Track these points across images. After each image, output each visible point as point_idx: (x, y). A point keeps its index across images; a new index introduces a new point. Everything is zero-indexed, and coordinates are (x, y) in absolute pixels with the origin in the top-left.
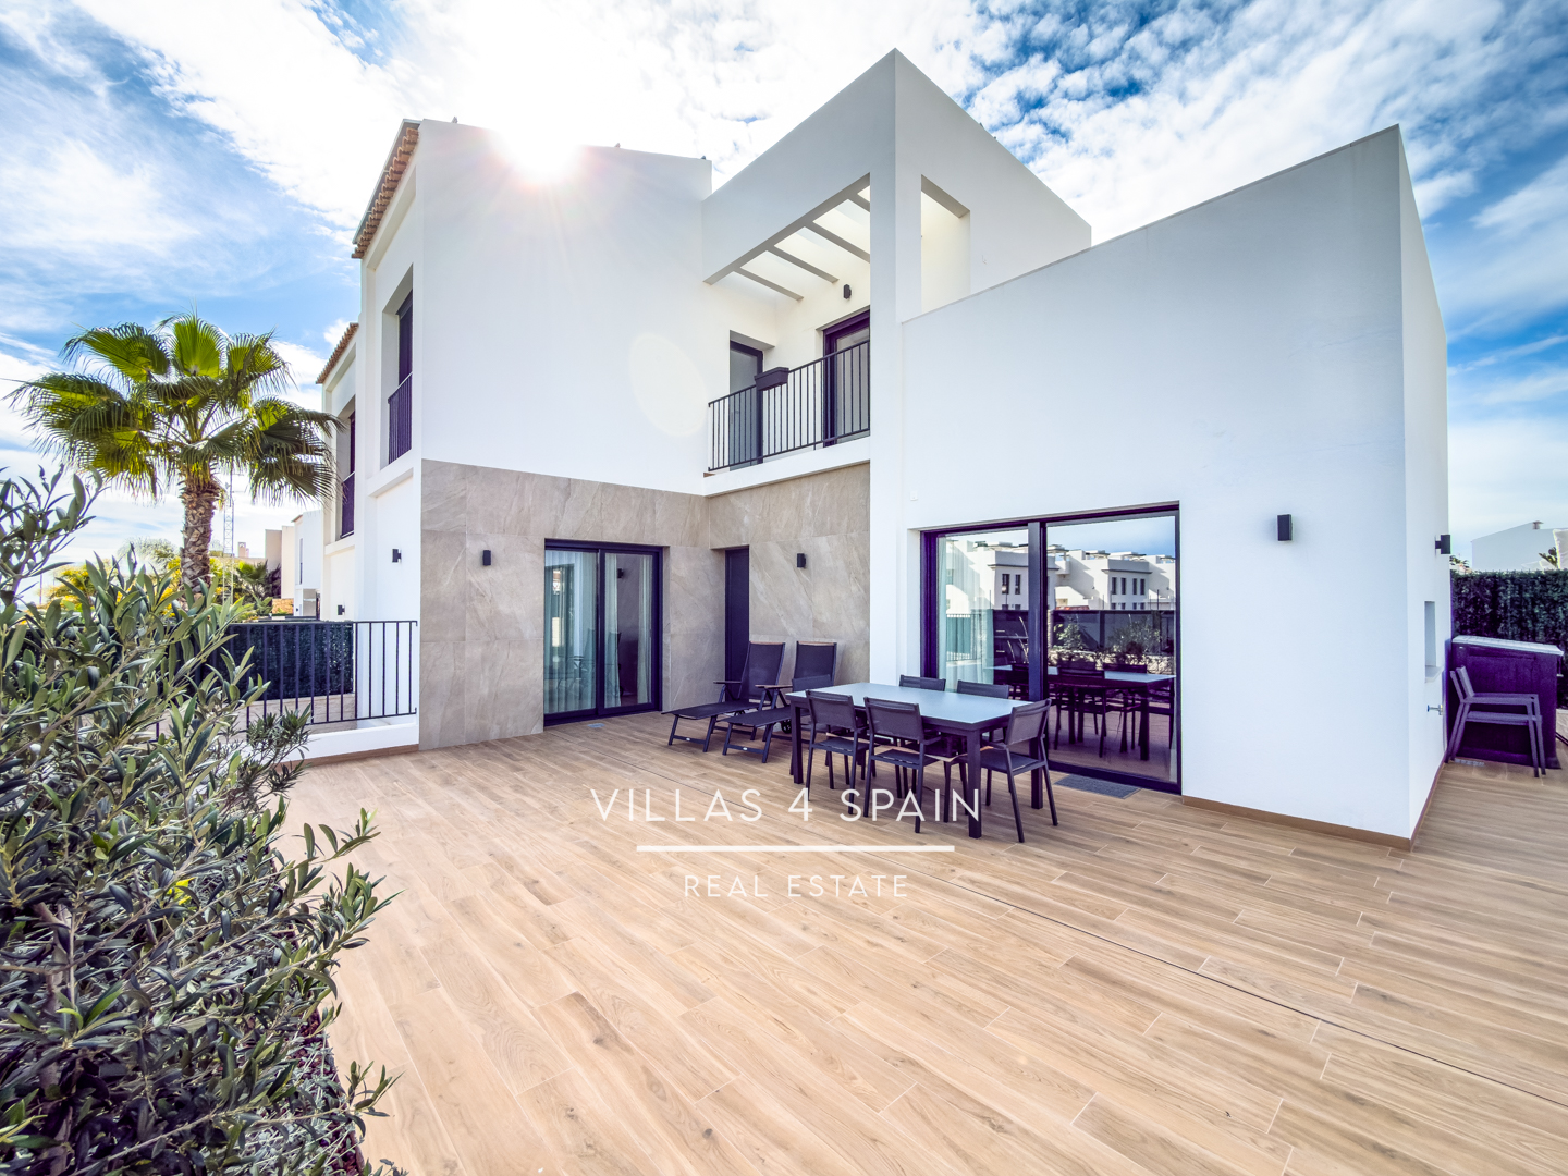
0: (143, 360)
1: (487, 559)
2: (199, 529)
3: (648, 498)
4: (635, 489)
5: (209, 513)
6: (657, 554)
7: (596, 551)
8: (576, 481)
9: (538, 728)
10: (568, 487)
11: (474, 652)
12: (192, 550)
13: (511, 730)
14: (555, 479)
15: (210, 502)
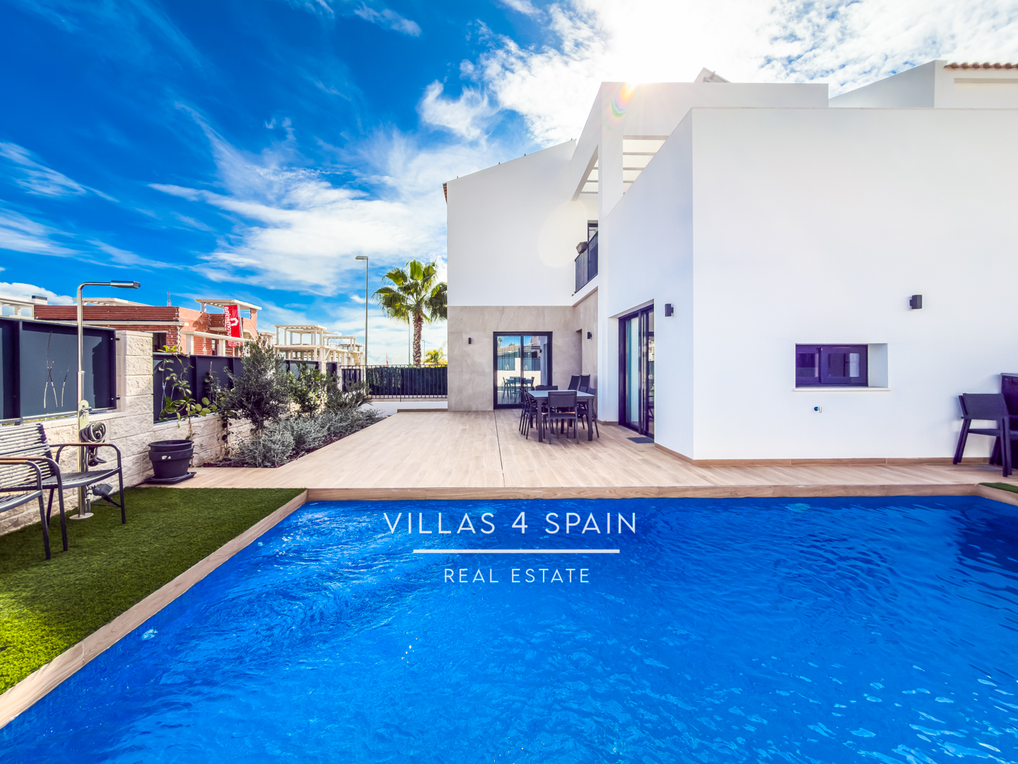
0: (400, 279)
1: (470, 341)
2: (418, 336)
3: (540, 310)
4: (534, 307)
5: (420, 329)
6: (549, 335)
7: (520, 335)
8: (506, 307)
9: (491, 408)
10: (502, 309)
11: (466, 377)
12: (416, 342)
13: (481, 408)
14: (497, 307)
15: (420, 325)
